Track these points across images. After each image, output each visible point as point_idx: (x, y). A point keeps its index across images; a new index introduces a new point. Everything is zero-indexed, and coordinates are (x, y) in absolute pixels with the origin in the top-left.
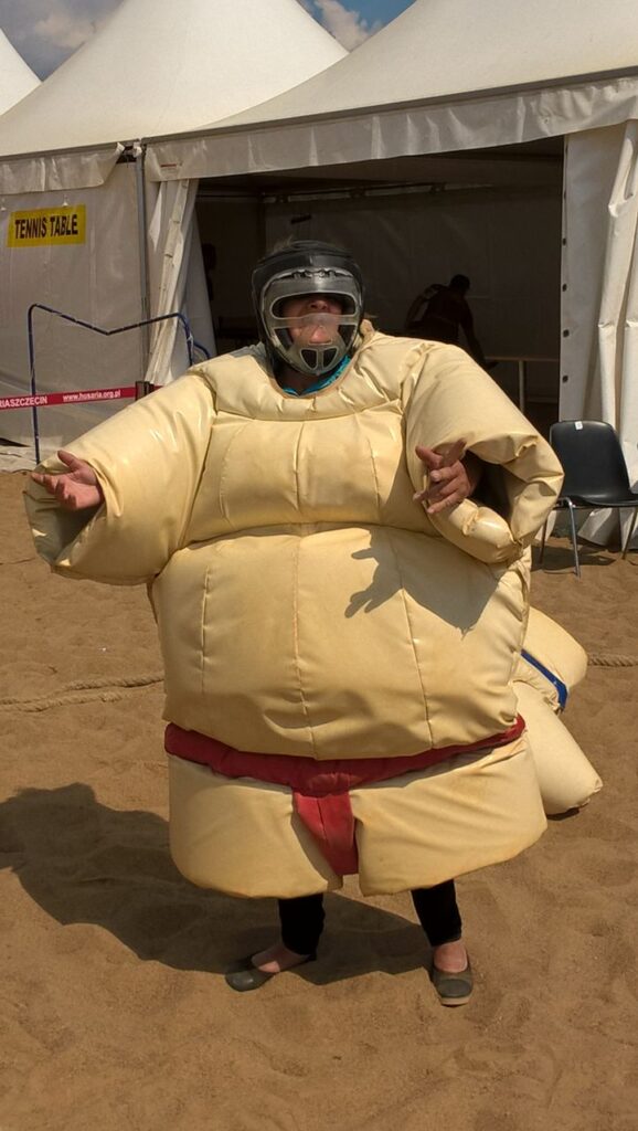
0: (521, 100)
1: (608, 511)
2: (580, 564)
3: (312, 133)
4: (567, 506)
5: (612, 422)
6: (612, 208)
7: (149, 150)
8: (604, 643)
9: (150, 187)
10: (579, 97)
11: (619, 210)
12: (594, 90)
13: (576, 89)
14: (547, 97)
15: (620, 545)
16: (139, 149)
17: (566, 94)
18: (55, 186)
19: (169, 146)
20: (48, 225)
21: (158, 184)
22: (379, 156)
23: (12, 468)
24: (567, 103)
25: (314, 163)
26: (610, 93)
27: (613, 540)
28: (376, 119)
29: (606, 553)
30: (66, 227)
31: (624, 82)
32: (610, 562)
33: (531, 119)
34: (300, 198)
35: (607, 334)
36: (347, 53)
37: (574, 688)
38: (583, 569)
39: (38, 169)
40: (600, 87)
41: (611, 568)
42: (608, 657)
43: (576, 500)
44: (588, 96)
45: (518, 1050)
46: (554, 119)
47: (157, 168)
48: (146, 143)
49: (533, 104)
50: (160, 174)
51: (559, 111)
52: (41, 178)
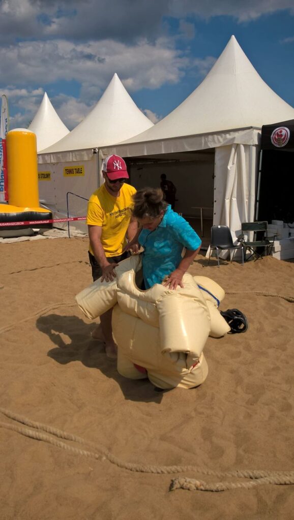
0: (203, 138)
1: (227, 250)
2: (220, 264)
3: (145, 146)
4: (216, 249)
5: (228, 226)
6: (229, 167)
7: (100, 150)
8: (228, 287)
9: (100, 161)
10: (219, 137)
11: (231, 168)
12: (223, 135)
13: (219, 135)
14: (210, 137)
15: (230, 259)
16: (97, 150)
17: (215, 136)
18: (74, 160)
19: (106, 149)
20: (74, 170)
21: (103, 160)
22: (163, 153)
23: (62, 236)
24: (216, 139)
25: (146, 154)
26: (228, 136)
27: (228, 258)
28: (163, 143)
29: (226, 262)
30: (79, 171)
31: (232, 133)
32: (227, 264)
33: (206, 143)
34: (140, 163)
35: (227, 202)
36: (153, 125)
37: (221, 301)
38: (220, 266)
39: (70, 156)
40: (225, 134)
41: (228, 266)
42: (229, 291)
43: (219, 247)
44: (222, 137)
45: (212, 408)
46: (212, 143)
47: (102, 156)
48: (99, 148)
49: (206, 139)
50: (103, 157)
51: (214, 141)
52: (70, 158)
